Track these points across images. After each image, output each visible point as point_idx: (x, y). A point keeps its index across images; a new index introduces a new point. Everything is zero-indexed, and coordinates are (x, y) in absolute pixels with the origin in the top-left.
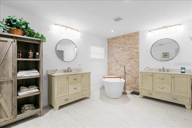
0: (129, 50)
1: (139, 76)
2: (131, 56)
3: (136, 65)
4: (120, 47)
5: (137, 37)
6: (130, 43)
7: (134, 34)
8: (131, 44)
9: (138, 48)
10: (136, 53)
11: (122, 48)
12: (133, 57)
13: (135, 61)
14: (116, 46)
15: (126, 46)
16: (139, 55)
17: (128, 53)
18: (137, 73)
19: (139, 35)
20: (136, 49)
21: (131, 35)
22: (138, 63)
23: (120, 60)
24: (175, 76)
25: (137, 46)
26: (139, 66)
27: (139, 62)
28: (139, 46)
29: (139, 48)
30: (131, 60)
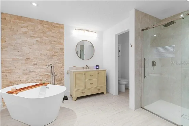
0: (51, 43)
1: (64, 77)
2: (54, 52)
3: (60, 64)
4: (34, 35)
5: (61, 30)
6: (53, 35)
7: (58, 26)
8: (53, 37)
9: (62, 44)
10: (61, 49)
11: (38, 39)
12: (57, 54)
13: (59, 59)
14: (25, 33)
15: (45, 37)
16: (64, 52)
17: (49, 47)
18: (61, 74)
19: (63, 29)
20: (59, 44)
21: (53, 24)
22: (62, 62)
23: (34, 56)
24: (99, 72)
25: (62, 41)
26: (64, 65)
27: (64, 61)
28: (65, 41)
29: (65, 44)
30: (54, 57)
